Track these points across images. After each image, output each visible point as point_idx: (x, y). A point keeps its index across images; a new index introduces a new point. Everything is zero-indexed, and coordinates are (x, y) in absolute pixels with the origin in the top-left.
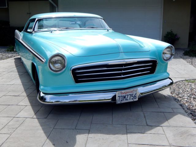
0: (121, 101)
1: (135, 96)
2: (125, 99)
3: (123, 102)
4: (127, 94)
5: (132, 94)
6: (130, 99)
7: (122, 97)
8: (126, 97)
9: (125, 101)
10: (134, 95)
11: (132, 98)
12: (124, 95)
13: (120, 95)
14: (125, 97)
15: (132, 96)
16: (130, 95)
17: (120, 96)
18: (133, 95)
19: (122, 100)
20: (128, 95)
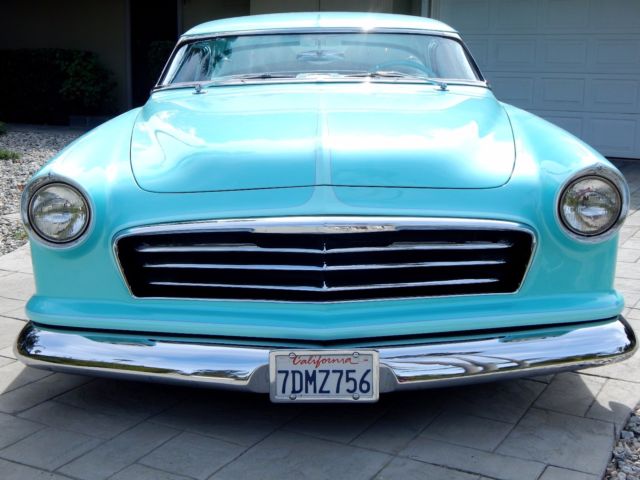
0: (294, 391)
1: (362, 381)
2: (311, 388)
3: (302, 398)
4: (323, 367)
5: (348, 372)
6: (338, 391)
7: (297, 376)
8: (320, 378)
9: (309, 396)
10: (358, 376)
11: (351, 385)
12: (311, 368)
13: (290, 367)
14: (311, 378)
15: (348, 380)
16: (341, 372)
17: (287, 372)
18: (351, 375)
19: (298, 388)
20: (328, 372)
